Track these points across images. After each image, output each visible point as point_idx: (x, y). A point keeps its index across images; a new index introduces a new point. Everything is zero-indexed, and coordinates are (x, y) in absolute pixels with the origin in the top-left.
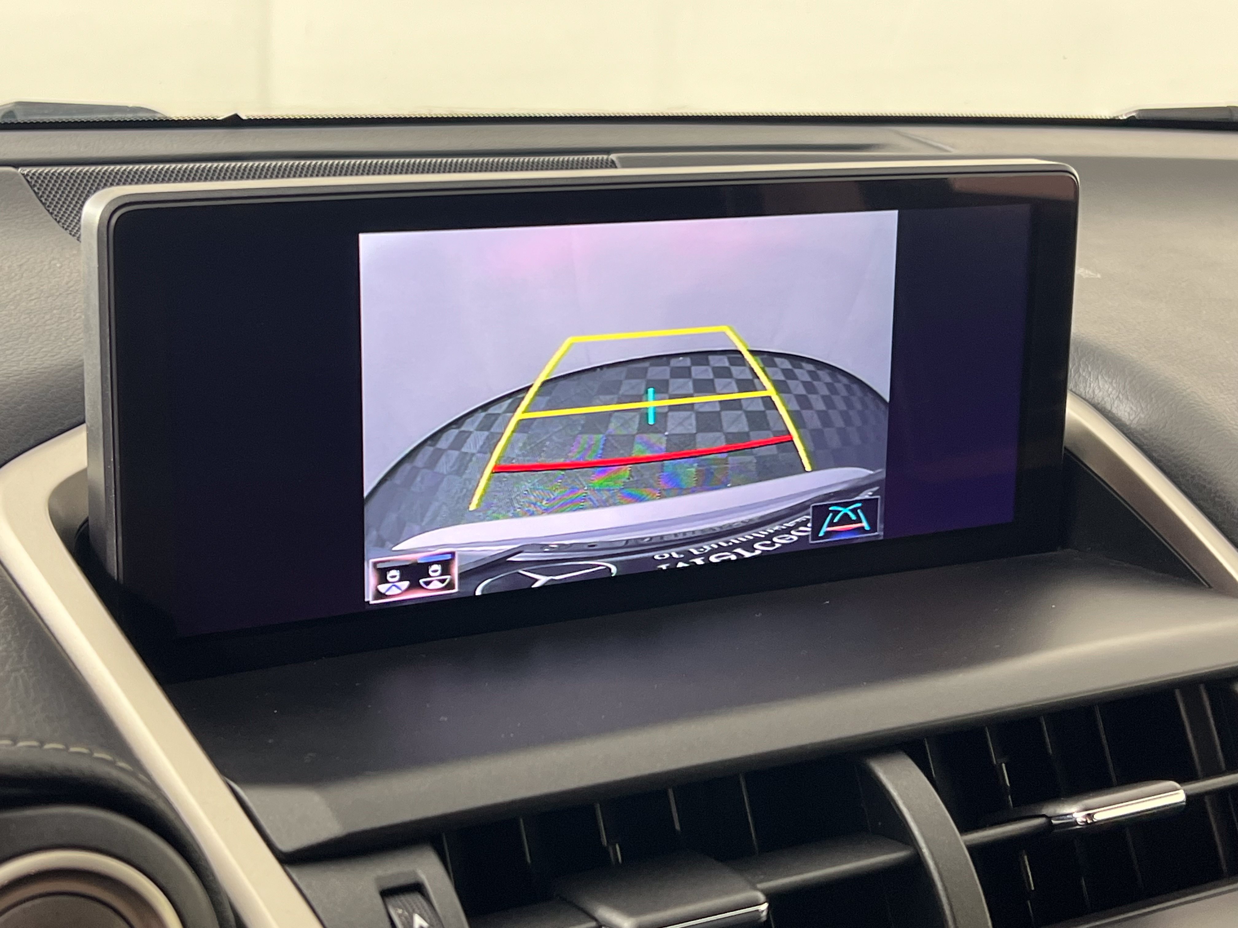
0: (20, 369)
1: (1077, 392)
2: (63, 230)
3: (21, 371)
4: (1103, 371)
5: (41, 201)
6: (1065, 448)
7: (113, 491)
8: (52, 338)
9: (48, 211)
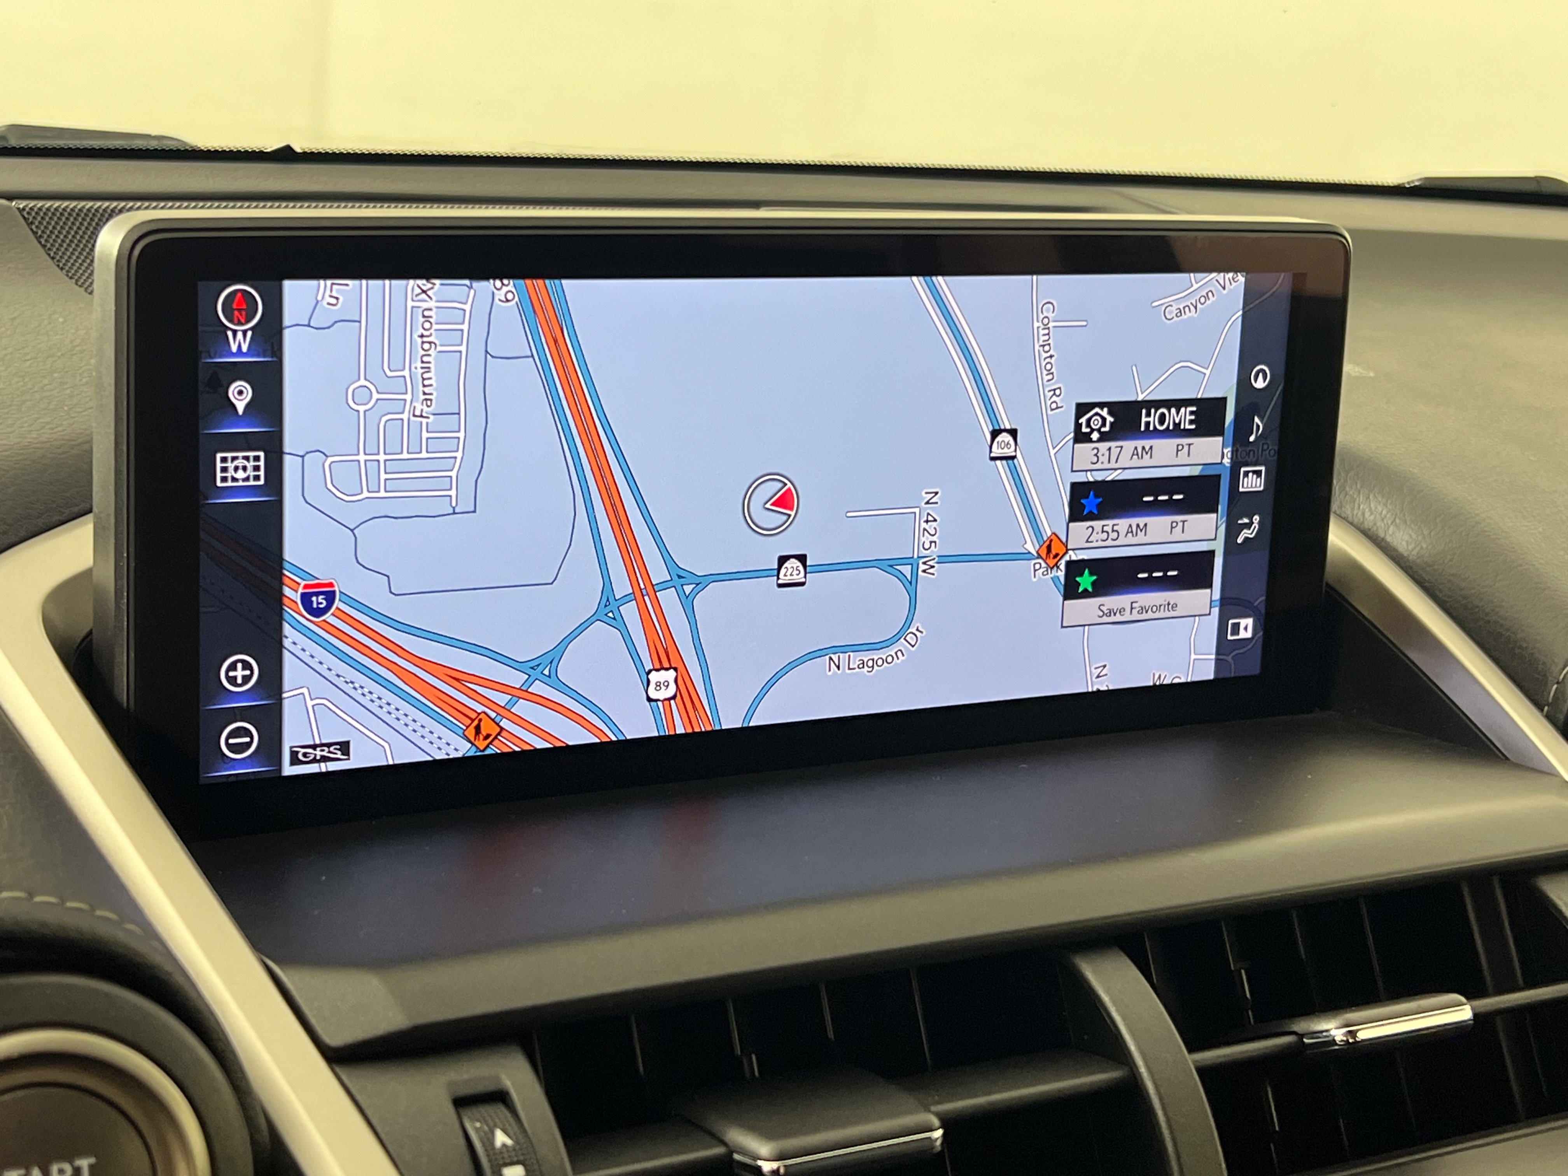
0: (9, 443)
1: (1343, 515)
2: (67, 279)
3: (11, 445)
4: (1376, 490)
5: (40, 243)
6: (1327, 584)
7: (125, 594)
8: (51, 407)
9: (49, 255)
